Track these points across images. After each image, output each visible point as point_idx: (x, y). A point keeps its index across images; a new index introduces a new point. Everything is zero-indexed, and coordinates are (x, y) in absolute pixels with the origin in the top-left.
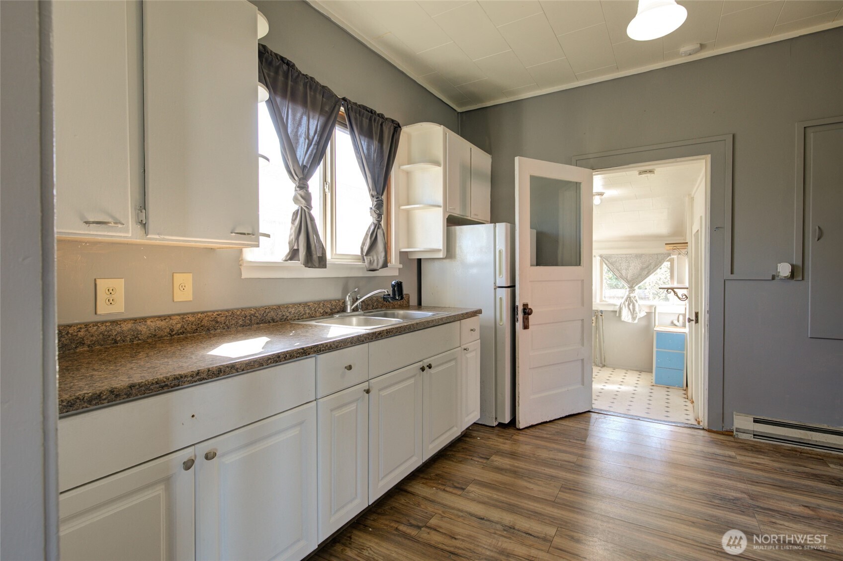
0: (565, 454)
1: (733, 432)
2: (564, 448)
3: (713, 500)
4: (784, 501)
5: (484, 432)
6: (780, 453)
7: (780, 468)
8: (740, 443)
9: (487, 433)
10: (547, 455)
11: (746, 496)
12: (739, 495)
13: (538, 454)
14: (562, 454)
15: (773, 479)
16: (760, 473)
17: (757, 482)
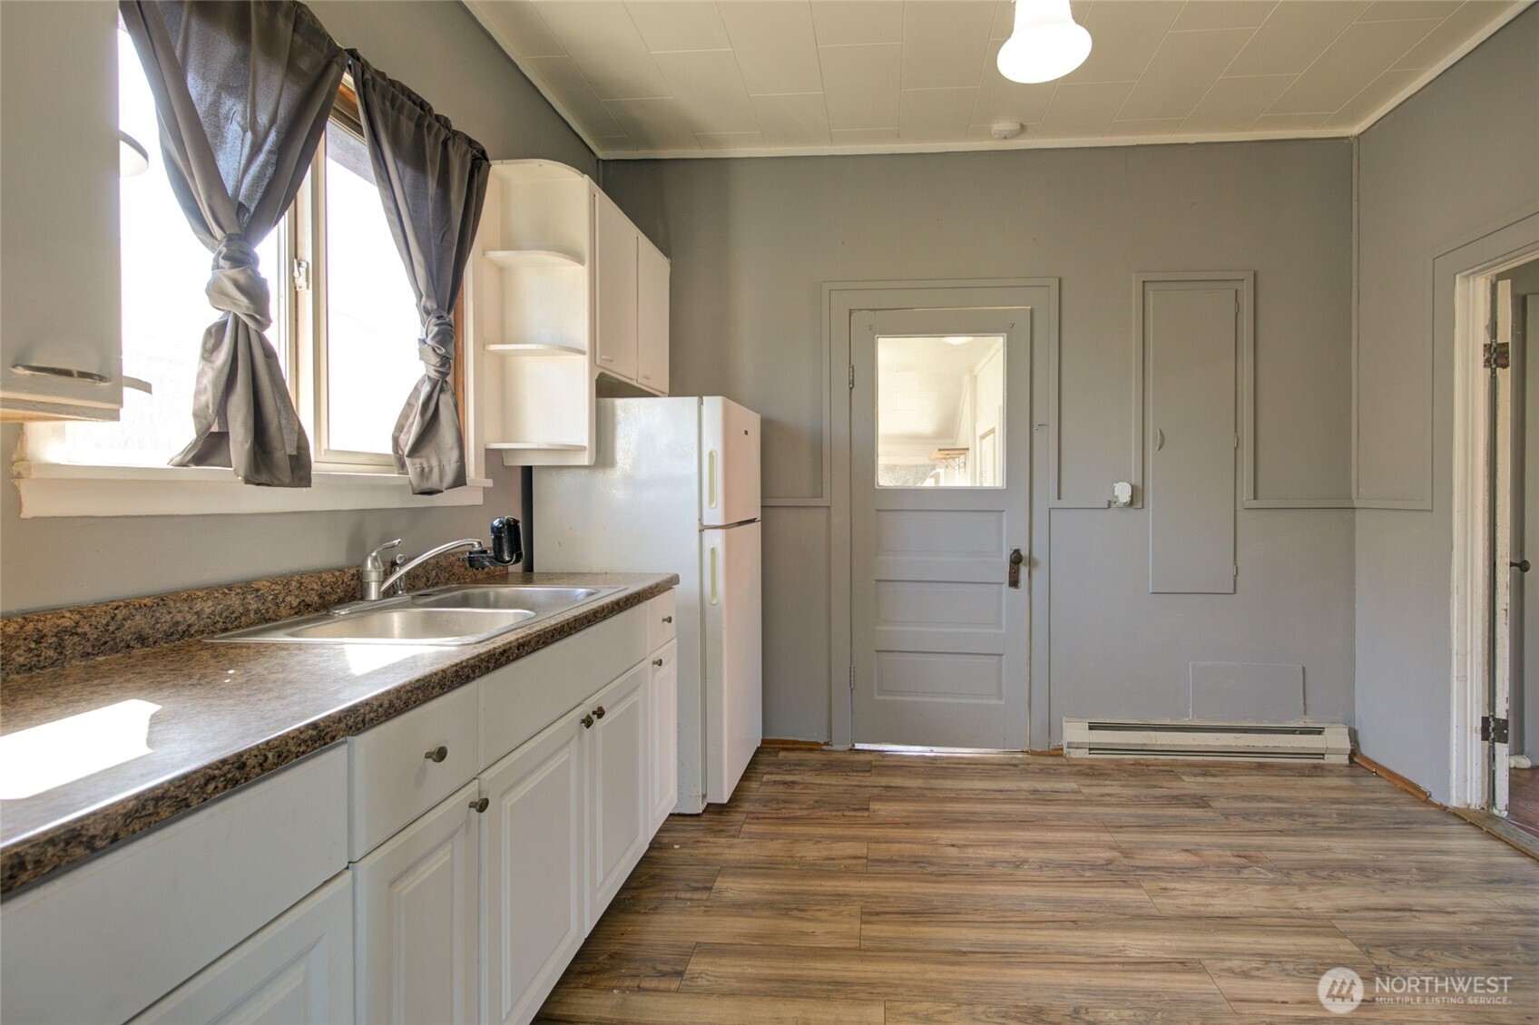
0: (846, 844)
1: (1062, 749)
2: (840, 832)
3: (1082, 873)
4: (1160, 848)
5: (683, 831)
6: (1125, 771)
7: (1136, 796)
8: (1076, 765)
9: (690, 831)
10: (816, 854)
11: (1118, 854)
12: (1108, 855)
13: (799, 855)
14: (841, 844)
15: (1135, 816)
16: (1118, 810)
17: (1121, 827)
